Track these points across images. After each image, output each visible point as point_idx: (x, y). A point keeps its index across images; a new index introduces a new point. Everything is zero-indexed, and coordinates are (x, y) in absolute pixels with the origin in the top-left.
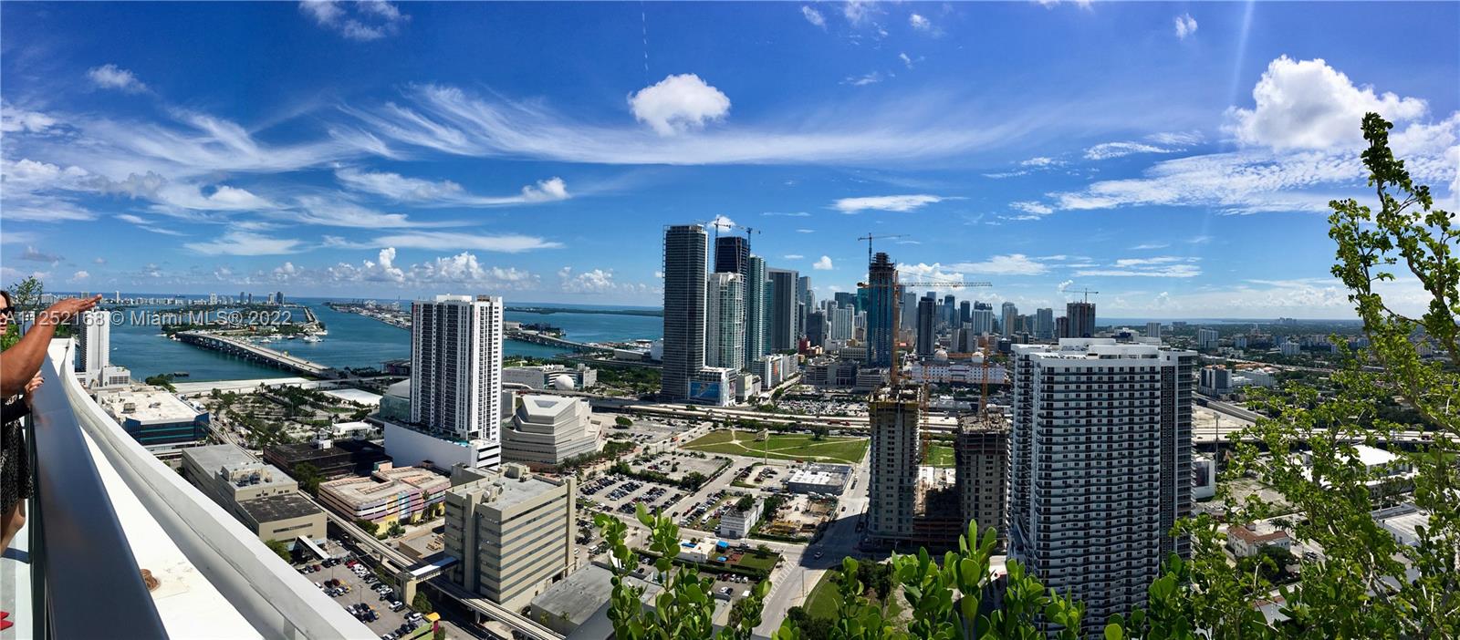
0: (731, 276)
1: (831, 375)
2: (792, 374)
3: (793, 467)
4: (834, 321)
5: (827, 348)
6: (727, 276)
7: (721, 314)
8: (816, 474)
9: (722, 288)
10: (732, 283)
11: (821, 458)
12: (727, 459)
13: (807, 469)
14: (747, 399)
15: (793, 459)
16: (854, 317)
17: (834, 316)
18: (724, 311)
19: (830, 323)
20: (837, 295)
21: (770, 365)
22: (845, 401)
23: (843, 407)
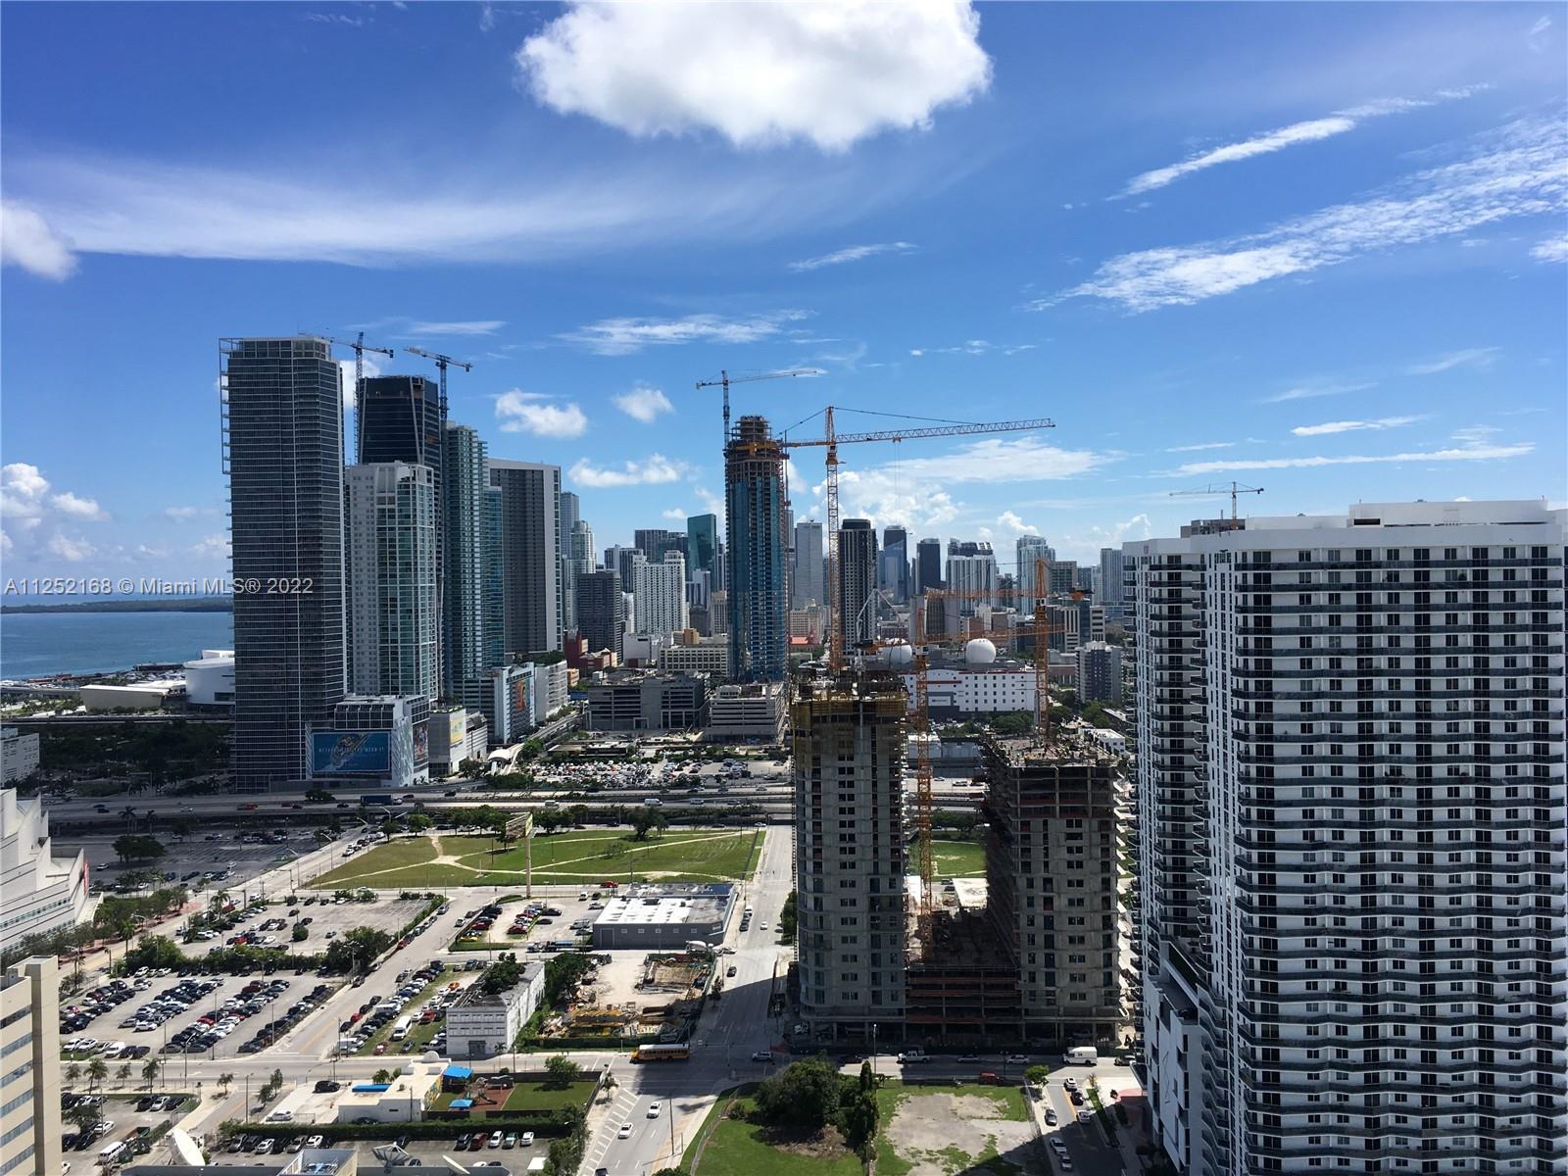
0: (403, 470)
1: (651, 705)
2: (556, 710)
3: (596, 896)
4: (640, 593)
5: (627, 655)
6: (392, 470)
7: (382, 564)
8: (655, 903)
9: (381, 501)
10: (406, 486)
11: (659, 874)
12: (430, 896)
13: (633, 895)
14: (455, 767)
15: (592, 881)
16: (684, 583)
17: (639, 582)
18: (393, 558)
19: (631, 597)
20: (640, 536)
21: (506, 687)
22: (691, 757)
23: (686, 770)
